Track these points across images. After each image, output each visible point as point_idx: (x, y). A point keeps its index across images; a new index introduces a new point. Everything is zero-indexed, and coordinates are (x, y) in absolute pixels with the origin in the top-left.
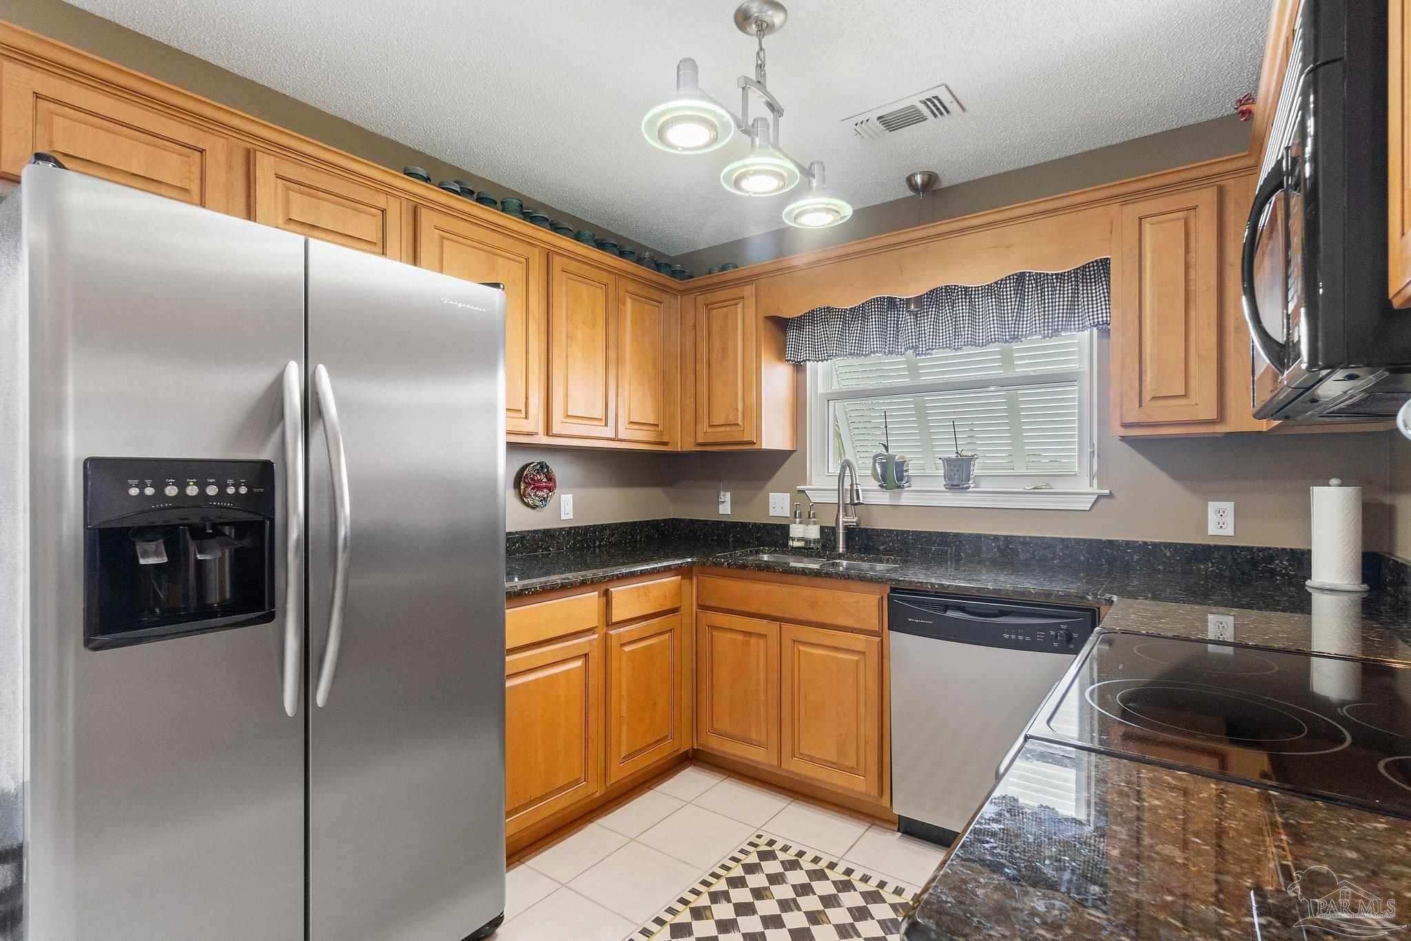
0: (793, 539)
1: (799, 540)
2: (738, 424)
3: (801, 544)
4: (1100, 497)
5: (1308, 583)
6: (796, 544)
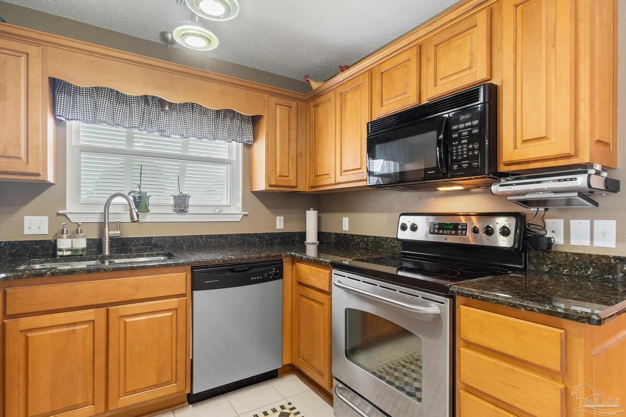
0: (61, 250)
1: (67, 250)
2: (20, 158)
3: (69, 253)
4: (245, 215)
5: (305, 242)
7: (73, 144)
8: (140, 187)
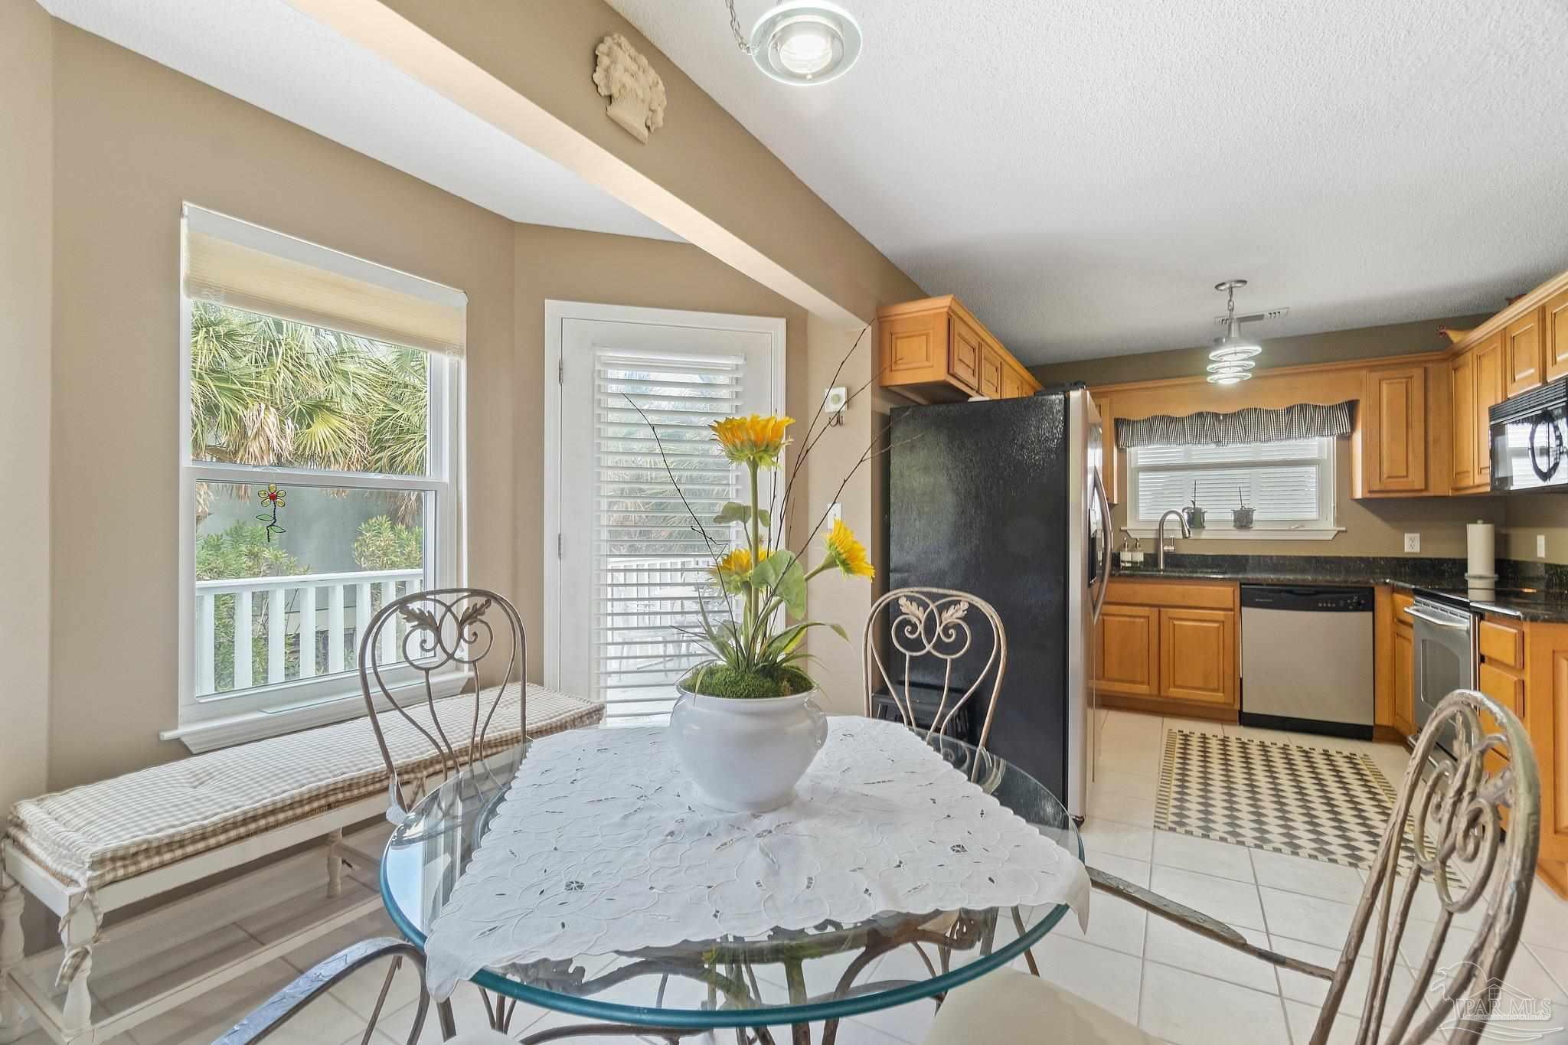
0: (1123, 562)
1: (1128, 562)
3: (1129, 565)
4: (1339, 532)
5: (1465, 574)
6: (1128, 565)
7: (1133, 466)
8: (1194, 504)
